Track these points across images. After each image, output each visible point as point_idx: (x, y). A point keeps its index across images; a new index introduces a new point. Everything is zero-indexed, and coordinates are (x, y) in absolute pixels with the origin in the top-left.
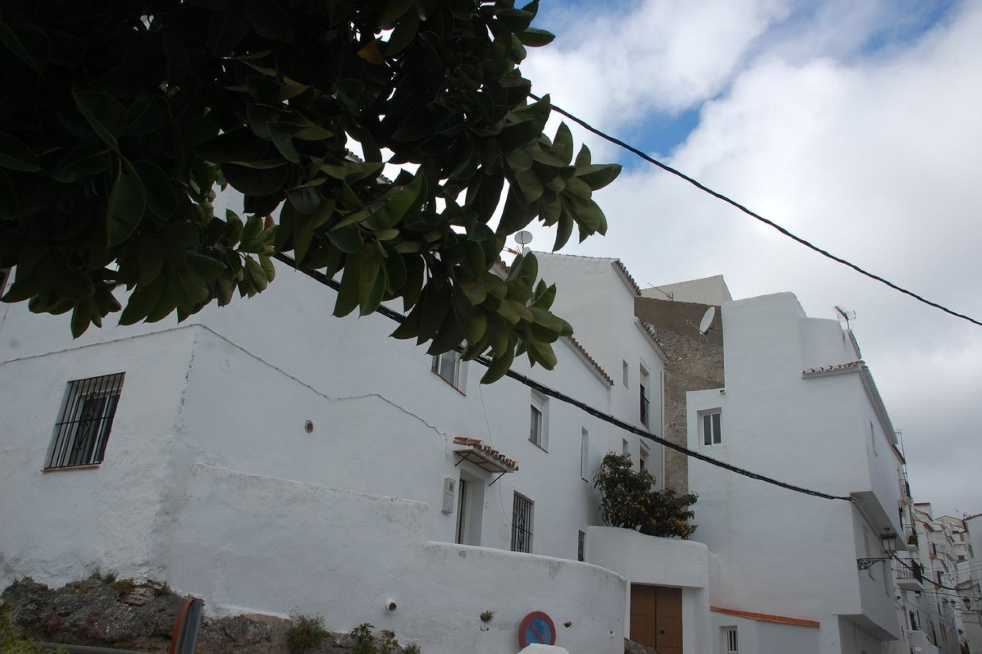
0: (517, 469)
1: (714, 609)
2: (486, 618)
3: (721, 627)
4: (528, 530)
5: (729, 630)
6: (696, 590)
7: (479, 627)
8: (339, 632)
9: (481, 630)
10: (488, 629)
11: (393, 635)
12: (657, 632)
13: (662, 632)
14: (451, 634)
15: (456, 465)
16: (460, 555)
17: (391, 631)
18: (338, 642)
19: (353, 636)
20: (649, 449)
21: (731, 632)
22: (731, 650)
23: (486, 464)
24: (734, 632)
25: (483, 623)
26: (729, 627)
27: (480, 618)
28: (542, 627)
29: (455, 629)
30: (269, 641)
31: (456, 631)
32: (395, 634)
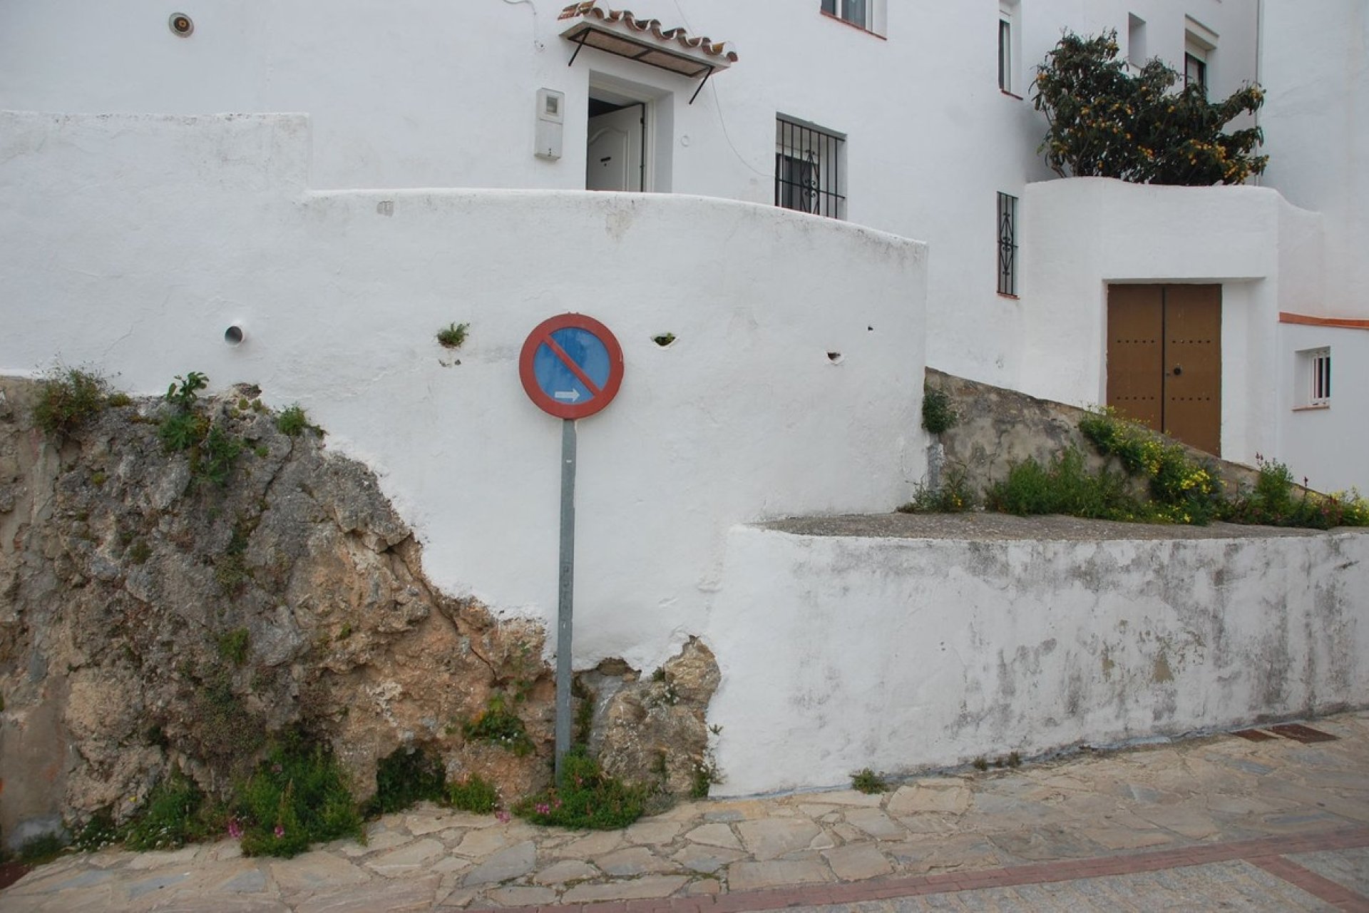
0: (733, 57)
1: (1286, 319)
2: (451, 339)
3: (1298, 352)
4: (832, 190)
5: (1317, 358)
6: (1250, 284)
7: (436, 360)
8: (146, 394)
9: (444, 365)
10: (458, 362)
11: (256, 390)
12: (1167, 371)
13: (1177, 372)
14: (376, 379)
15: (570, 65)
16: (379, 211)
17: (252, 384)
18: (142, 412)
19: (170, 398)
20: (1217, 36)
21: (1321, 360)
22: (1320, 396)
23: (650, 54)
24: (1328, 360)
25: (445, 350)
26: (1318, 351)
27: (437, 340)
28: (582, 348)
29: (384, 369)
30: (12, 422)
31: (384, 372)
32: (260, 388)
